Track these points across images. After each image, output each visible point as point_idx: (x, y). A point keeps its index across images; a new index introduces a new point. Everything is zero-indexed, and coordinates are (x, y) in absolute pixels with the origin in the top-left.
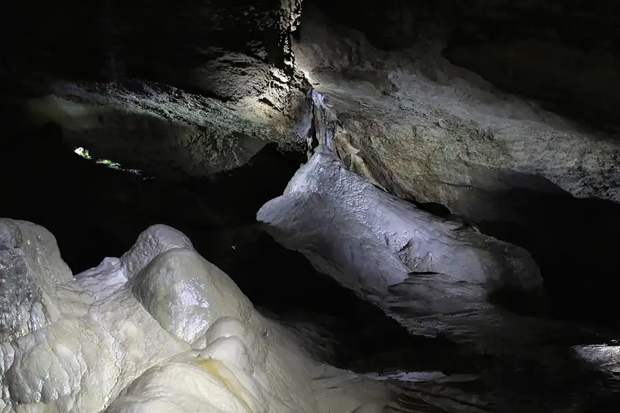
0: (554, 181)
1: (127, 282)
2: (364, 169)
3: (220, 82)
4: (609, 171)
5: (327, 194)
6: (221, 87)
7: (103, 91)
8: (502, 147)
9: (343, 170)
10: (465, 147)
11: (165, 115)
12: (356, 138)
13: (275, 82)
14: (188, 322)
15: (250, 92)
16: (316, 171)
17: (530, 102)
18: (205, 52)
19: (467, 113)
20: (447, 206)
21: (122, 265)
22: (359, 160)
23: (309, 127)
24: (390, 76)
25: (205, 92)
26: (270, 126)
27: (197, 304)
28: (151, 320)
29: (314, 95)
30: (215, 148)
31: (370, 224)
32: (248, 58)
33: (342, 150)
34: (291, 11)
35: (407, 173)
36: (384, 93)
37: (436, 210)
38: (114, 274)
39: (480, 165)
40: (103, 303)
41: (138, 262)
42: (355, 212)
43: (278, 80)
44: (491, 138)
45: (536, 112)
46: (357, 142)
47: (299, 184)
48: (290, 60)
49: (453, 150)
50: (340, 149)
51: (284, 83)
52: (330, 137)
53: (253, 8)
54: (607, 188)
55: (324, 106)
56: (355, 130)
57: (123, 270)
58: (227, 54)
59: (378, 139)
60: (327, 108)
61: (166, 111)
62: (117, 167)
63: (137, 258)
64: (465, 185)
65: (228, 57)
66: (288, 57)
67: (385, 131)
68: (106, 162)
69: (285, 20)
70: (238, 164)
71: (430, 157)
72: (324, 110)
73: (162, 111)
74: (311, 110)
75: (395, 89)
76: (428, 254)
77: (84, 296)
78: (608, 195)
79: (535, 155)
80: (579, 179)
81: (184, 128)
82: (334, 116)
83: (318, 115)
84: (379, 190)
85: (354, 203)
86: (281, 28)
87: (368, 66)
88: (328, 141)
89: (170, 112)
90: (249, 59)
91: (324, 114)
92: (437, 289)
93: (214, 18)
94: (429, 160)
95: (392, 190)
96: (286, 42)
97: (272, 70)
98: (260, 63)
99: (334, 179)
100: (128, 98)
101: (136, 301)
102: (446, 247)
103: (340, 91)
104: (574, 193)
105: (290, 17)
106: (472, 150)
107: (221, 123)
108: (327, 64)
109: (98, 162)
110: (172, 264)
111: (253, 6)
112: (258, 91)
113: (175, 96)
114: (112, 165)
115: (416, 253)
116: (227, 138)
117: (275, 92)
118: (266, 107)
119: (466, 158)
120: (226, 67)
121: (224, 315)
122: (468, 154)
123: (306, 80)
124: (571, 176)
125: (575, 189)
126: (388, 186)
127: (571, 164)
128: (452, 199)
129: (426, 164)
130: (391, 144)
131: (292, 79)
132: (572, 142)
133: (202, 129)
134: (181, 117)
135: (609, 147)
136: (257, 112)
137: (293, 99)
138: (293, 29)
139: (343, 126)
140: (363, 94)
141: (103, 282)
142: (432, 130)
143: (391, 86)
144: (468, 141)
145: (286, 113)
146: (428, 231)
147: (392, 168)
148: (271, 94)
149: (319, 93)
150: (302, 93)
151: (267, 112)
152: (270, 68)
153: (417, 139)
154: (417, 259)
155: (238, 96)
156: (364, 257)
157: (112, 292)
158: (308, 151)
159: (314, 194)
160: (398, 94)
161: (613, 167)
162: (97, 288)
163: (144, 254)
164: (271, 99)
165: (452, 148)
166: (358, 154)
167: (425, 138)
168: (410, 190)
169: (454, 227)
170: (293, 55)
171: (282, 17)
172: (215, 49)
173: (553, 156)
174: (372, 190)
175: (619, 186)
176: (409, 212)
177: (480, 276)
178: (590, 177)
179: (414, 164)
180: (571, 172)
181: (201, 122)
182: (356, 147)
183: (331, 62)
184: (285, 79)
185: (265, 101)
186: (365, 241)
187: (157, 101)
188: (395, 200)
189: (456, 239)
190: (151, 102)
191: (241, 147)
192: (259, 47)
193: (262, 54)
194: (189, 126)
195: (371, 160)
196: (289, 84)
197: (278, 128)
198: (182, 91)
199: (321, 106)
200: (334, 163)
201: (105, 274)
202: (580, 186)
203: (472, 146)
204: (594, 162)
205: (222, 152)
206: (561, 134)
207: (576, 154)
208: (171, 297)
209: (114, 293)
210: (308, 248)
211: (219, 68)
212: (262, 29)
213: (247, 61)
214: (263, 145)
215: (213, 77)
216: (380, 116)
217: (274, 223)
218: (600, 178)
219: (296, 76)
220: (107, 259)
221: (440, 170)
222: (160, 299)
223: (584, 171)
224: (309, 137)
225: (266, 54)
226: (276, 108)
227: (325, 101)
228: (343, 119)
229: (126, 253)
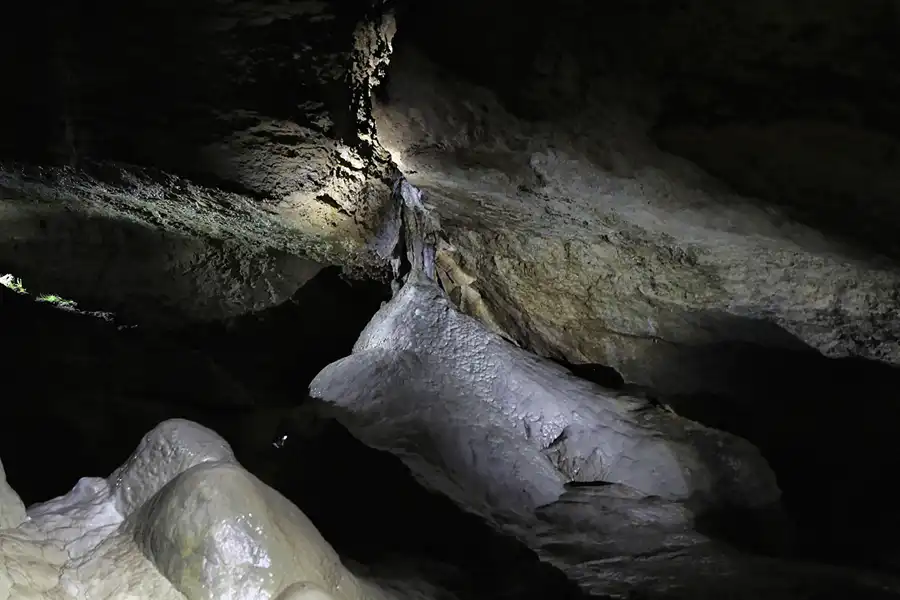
0: (792, 330)
1: (123, 523)
2: (482, 308)
3: (251, 168)
4: (884, 316)
5: (427, 353)
6: (254, 176)
7: (50, 179)
8: (711, 276)
9: (453, 313)
10: (649, 274)
11: (154, 221)
12: (470, 259)
13: (343, 168)
14: (236, 594)
15: (302, 185)
16: (409, 314)
17: (768, 209)
18: (226, 117)
19: (659, 223)
20: (618, 370)
21: (112, 492)
22: (474, 294)
23: (396, 241)
24: (535, 162)
25: (225, 184)
26: (332, 239)
27: (251, 560)
28: (172, 593)
29: (404, 189)
30: (236, 274)
31: (500, 401)
32: (299, 129)
33: (446, 277)
34: (370, 53)
35: (552, 317)
36: (523, 189)
37: (600, 377)
38: (99, 508)
39: (672, 304)
40: (83, 563)
41: (142, 486)
42: (474, 382)
43: (348, 165)
44: (692, 261)
45: (777, 223)
46: (471, 265)
47: (380, 336)
48: (367, 133)
49: (629, 280)
50: (443, 276)
51: (356, 170)
52: (429, 257)
53: (308, 48)
54: (878, 342)
55: (421, 207)
56: (469, 246)
57: (114, 502)
58: (266, 121)
59: (506, 261)
60: (425, 211)
61: (156, 214)
62: (71, 308)
63: (139, 481)
64: (646, 336)
65: (267, 127)
66: (364, 128)
67: (518, 247)
68: (52, 298)
69: (360, 68)
70: (274, 301)
71: (593, 290)
72: (419, 214)
73: (149, 214)
74: (399, 214)
75: (541, 181)
76: (594, 452)
77: (49, 550)
78: (879, 352)
79: (763, 289)
80: (833, 327)
81: (185, 242)
82: (436, 224)
83: (411, 221)
84: (511, 346)
85: (472, 367)
86: (354, 81)
87: (500, 145)
88: (426, 264)
89: (163, 215)
90: (303, 132)
91: (420, 220)
92: (615, 512)
93: (243, 63)
94: (590, 295)
95: (529, 343)
96: (362, 103)
97: (339, 149)
98: (319, 138)
99: (439, 327)
100: (92, 191)
101: (144, 558)
102: (623, 439)
103: (449, 183)
104: (823, 349)
105: (368, 62)
106: (660, 279)
107: (249, 233)
108: (431, 140)
109: (38, 299)
110: (206, 491)
111: (309, 44)
112: (316, 183)
113: (174, 190)
114: (63, 303)
115: (576, 451)
116: (257, 259)
117: (343, 185)
118: (328, 209)
119: (650, 293)
120: (262, 144)
121: (298, 580)
122: (654, 286)
123: (393, 167)
124: (820, 324)
125: (828, 343)
126: (522, 337)
127: (823, 304)
128: (625, 358)
129: (586, 302)
130: (528, 269)
131: (371, 163)
132: (825, 270)
133: (216, 243)
134: (181, 224)
135: (886, 278)
136: (313, 217)
137: (370, 196)
138: (373, 82)
139: (451, 239)
140: (487, 190)
141: (81, 523)
142: (597, 249)
143: (534, 178)
144: (655, 266)
145: (360, 218)
146: (592, 411)
147: (530, 308)
148: (336, 188)
149: (414, 186)
150: (385, 187)
151: (329, 217)
152: (336, 145)
153: (571, 261)
154: (576, 460)
155: (282, 191)
156: (493, 459)
157: (97, 541)
158: (393, 281)
159: (406, 352)
160: (547, 190)
161: (890, 310)
162: (70, 535)
163: (152, 473)
164: (336, 197)
165: (627, 276)
166: (472, 285)
167: (584, 260)
168: (558, 343)
169: (633, 406)
170: (372, 124)
171: (355, 63)
172: (242, 113)
173: (793, 292)
174: (500, 346)
175: (896, 339)
176: (562, 381)
177: (682, 489)
178: (853, 324)
179: (565, 301)
180: (821, 317)
181: (215, 230)
182: (469, 273)
183: (438, 138)
184: (359, 164)
185: (327, 199)
186: (493, 431)
187: (143, 197)
188: (538, 361)
189: (638, 426)
190: (134, 200)
191: (281, 273)
192: (319, 111)
193: (324, 123)
194: (193, 238)
195: (496, 295)
196: (365, 171)
197: (344, 244)
198: (188, 181)
199: (416, 207)
200: (439, 301)
201: (82, 509)
202: (834, 339)
203: (660, 273)
204: (861, 301)
205: (248, 282)
206: (807, 256)
207: (832, 289)
208: (205, 549)
209: (103, 543)
210: (400, 445)
211: (250, 145)
212: (324, 82)
213: (298, 135)
214: (318, 270)
215: (239, 159)
216: (512, 224)
217: (341, 402)
218: (867, 327)
219: (377, 159)
220: (85, 482)
221: (607, 312)
222: (187, 553)
223: (843, 315)
224: (395, 258)
225: (331, 123)
226: (343, 211)
227: (423, 199)
228: (450, 228)
229: (118, 470)
